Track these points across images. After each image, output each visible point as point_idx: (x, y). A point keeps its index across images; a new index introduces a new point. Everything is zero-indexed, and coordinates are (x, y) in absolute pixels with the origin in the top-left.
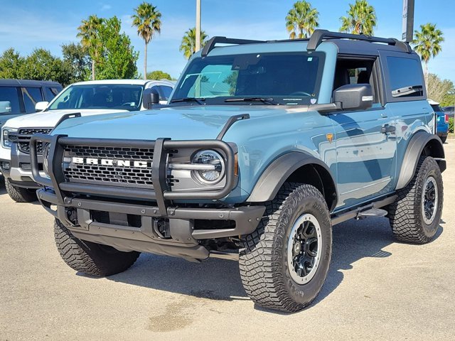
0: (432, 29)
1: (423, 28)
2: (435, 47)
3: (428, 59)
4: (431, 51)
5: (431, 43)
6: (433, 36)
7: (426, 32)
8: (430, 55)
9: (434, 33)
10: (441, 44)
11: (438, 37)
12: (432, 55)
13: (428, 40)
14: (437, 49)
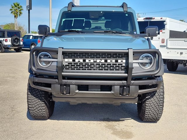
0: (18, 5)
1: (14, 5)
2: (20, 13)
3: (17, 17)
4: (18, 14)
5: (18, 11)
6: (19, 8)
7: (16, 6)
8: (18, 15)
9: (19, 6)
10: (22, 11)
11: (21, 8)
12: (19, 16)
13: (17, 9)
14: (21, 13)
